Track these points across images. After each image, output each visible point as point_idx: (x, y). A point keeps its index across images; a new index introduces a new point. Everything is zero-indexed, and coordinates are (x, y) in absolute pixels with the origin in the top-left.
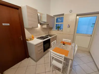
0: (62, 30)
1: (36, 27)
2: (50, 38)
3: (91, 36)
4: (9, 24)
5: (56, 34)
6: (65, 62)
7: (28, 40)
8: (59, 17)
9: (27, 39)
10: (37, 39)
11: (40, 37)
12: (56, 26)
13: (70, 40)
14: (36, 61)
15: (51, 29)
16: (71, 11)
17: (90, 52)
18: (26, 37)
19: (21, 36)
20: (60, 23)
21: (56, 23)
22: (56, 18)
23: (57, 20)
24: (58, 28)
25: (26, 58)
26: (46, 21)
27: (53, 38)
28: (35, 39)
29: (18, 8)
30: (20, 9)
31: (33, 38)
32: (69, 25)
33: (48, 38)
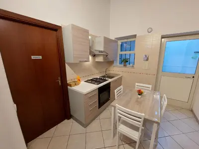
0: (133, 66)
1: (86, 61)
2: (110, 80)
3: (193, 77)
4: (40, 57)
5: (121, 74)
6: (143, 128)
7: (71, 86)
8: (126, 40)
9: (68, 82)
10: (85, 83)
11: (91, 80)
12: (121, 59)
13: (150, 86)
14: (85, 126)
15: (110, 63)
16: (150, 30)
17: (192, 111)
18: (68, 79)
19: (59, 78)
20: (128, 52)
21: (119, 52)
22: (119, 43)
23: (122, 45)
24: (125, 61)
25: (66, 120)
26: (102, 49)
27: (116, 81)
28: (82, 83)
29: (55, 29)
30: (59, 30)
31: (79, 80)
32: (146, 56)
33: (106, 80)
